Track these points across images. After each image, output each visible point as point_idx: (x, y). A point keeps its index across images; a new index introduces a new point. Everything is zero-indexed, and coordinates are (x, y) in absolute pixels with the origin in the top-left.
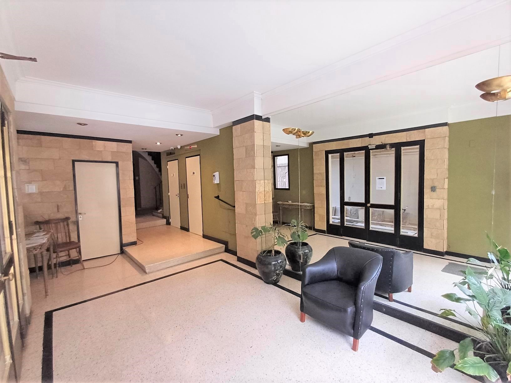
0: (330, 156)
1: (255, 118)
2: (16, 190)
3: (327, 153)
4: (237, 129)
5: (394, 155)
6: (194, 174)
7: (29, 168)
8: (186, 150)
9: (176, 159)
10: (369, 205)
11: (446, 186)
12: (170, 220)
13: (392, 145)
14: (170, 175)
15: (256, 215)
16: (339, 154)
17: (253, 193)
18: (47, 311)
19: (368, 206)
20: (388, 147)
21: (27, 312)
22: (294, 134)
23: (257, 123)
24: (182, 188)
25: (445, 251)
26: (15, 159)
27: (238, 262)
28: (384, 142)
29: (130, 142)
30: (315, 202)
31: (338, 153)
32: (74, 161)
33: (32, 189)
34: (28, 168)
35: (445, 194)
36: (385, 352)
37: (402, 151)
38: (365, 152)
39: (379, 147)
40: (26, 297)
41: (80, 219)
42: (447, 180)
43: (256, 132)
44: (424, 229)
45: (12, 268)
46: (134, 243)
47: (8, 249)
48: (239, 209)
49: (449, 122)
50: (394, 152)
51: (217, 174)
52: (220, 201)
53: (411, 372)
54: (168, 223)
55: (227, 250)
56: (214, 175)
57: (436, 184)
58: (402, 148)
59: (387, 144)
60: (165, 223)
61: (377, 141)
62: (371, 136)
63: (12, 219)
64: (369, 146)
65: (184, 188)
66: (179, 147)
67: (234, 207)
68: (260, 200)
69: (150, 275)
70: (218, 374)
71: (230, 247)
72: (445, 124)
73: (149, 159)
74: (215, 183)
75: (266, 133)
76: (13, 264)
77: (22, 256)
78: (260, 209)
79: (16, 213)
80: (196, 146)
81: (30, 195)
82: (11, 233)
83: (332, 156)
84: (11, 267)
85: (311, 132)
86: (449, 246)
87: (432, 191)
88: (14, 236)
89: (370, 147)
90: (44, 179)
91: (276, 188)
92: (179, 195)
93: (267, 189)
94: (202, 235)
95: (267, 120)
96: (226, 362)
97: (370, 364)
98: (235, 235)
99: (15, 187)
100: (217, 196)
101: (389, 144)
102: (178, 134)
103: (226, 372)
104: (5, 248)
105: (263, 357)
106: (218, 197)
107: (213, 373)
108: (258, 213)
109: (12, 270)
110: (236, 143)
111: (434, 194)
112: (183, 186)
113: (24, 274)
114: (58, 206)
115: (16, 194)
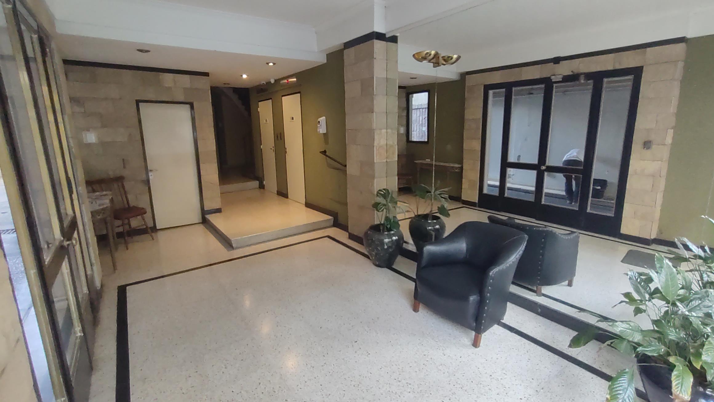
0: (491, 92)
1: (375, 37)
2: (71, 140)
3: (487, 88)
4: (350, 55)
5: (591, 91)
6: (293, 119)
7: (85, 111)
8: (283, 85)
9: (270, 98)
10: (544, 168)
11: (669, 140)
12: (264, 182)
13: (589, 76)
14: (262, 121)
15: (373, 177)
16: (504, 90)
17: (370, 147)
18: (120, 285)
19: (542, 168)
20: (582, 77)
21: (98, 284)
22: (429, 61)
23: (378, 45)
24: (278, 140)
25: (652, 238)
26: (66, 100)
27: (350, 241)
28: (576, 71)
29: (206, 74)
30: (464, 161)
31: (503, 88)
32: (138, 102)
33: (91, 138)
34: (83, 110)
35: (665, 152)
36: (528, 360)
37: (605, 85)
38: (545, 86)
39: (567, 79)
40: (95, 268)
41: (150, 178)
42: (671, 132)
43: (375, 58)
44: (625, 205)
45: (76, 232)
46: (218, 211)
47: (70, 211)
48: (352, 169)
49: (689, 36)
50: (591, 87)
51: (322, 119)
52: (327, 158)
53: (559, 386)
54: (262, 186)
55: (336, 224)
56: (319, 122)
57: (652, 137)
58: (605, 80)
59: (582, 74)
60: (258, 186)
61: (565, 69)
62: (557, 60)
63: (71, 175)
64: (553, 77)
65: (281, 139)
66: (272, 81)
67: (346, 166)
68: (379, 158)
69: (238, 250)
70: (313, 367)
71: (341, 220)
72: (682, 40)
73: (235, 98)
74: (321, 132)
75: (391, 59)
76: (76, 229)
77: (86, 220)
78: (379, 170)
79: (74, 166)
80: (295, 79)
81: (89, 145)
82: (71, 192)
83: (493, 93)
84: (75, 230)
85: (455, 56)
86: (660, 231)
87: (644, 148)
88: (75, 196)
89: (554, 79)
90: (104, 126)
91: (410, 140)
92: (274, 149)
93: (390, 142)
94: (304, 203)
95: (394, 39)
96: (324, 356)
97: (506, 373)
98: (346, 204)
99: (70, 135)
100: (323, 150)
101: (584, 73)
102: (270, 63)
103: (322, 366)
104: (65, 209)
105: (369, 354)
106: (324, 153)
107: (306, 366)
108: (376, 175)
109: (75, 235)
110: (348, 75)
111: (647, 153)
112: (279, 137)
113: (90, 241)
114: (123, 159)
115: (72, 144)
